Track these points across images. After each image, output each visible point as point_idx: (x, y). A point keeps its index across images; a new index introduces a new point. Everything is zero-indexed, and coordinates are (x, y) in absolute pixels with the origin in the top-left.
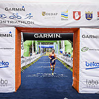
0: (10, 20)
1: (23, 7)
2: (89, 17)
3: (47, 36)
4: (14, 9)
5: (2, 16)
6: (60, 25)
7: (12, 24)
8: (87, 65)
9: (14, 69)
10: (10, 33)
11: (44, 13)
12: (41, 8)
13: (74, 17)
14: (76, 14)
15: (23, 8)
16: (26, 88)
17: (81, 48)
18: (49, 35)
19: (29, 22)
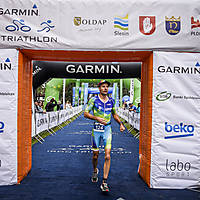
2: (173, 27)
3: (94, 70)
7: (10, 43)
8: (169, 129)
9: (15, 136)
11: (79, 19)
12: (73, 8)
13: (141, 29)
14: (146, 22)
15: (35, 10)
17: (155, 94)
18: (97, 67)
19: (46, 39)
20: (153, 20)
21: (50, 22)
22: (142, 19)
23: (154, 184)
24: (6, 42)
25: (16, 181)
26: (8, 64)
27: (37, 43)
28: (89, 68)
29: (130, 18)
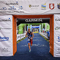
0: (9, 11)
1: (17, 2)
3: (34, 21)
4: (11, 4)
5: (4, 8)
6: (41, 13)
8: (59, 38)
9: (12, 41)
10: (9, 19)
11: (30, 5)
12: (29, 2)
14: (51, 5)
16: (20, 53)
17: (55, 27)
18: (35, 20)
19: (21, 12)
20: (53, 5)
21: (22, 7)
22: (50, 4)
23: (55, 56)
24: (9, 13)
25: (12, 55)
26: (9, 20)
27: (18, 13)
28: (33, 20)
29: (46, 4)
